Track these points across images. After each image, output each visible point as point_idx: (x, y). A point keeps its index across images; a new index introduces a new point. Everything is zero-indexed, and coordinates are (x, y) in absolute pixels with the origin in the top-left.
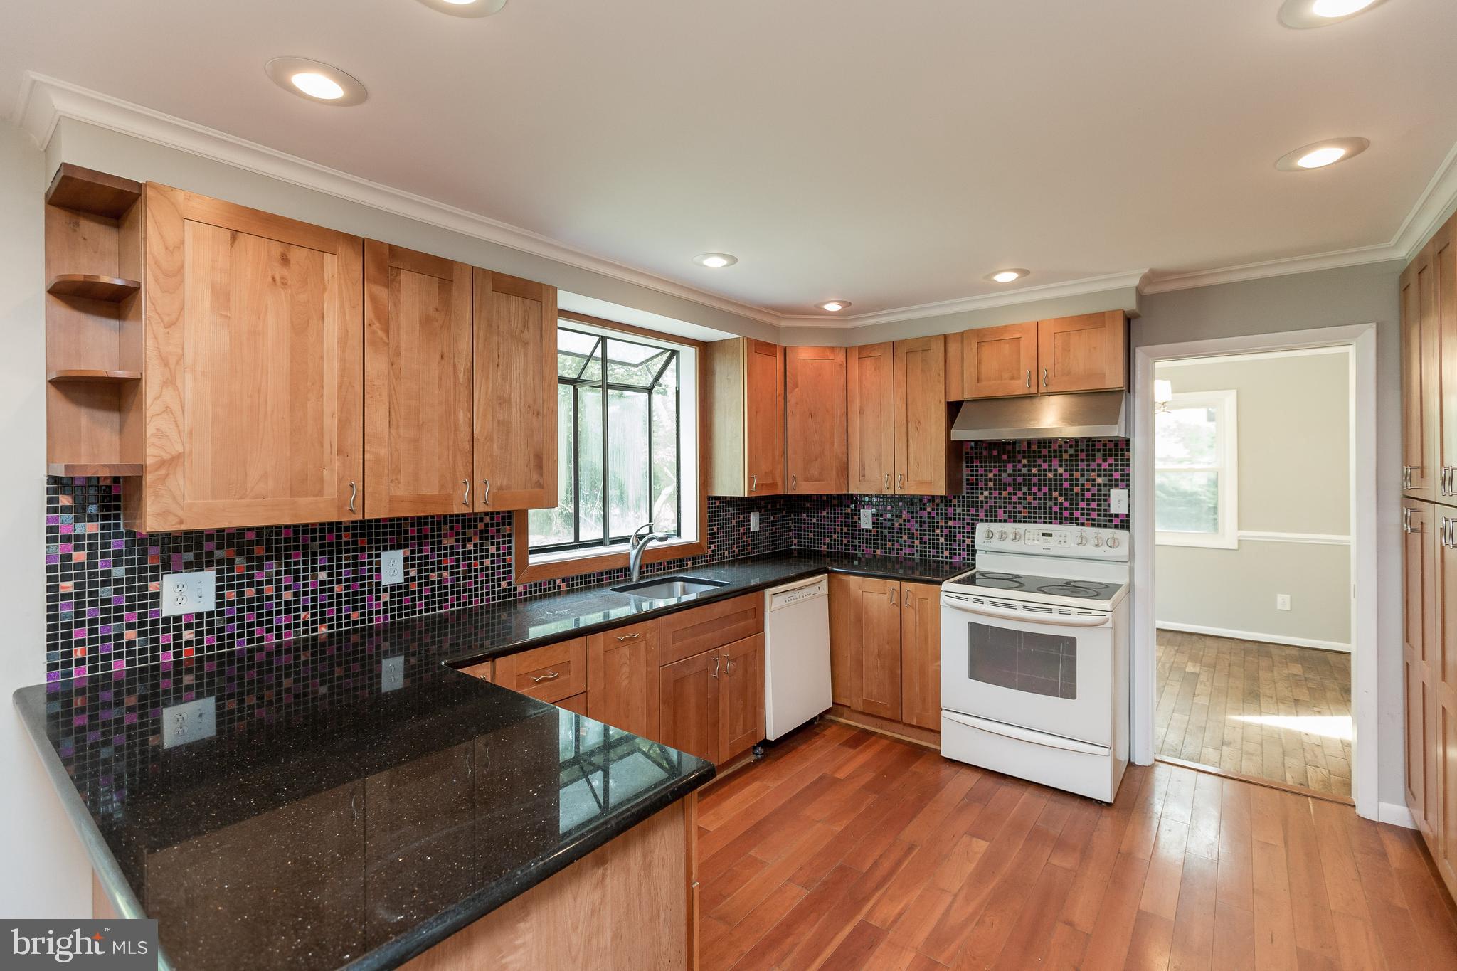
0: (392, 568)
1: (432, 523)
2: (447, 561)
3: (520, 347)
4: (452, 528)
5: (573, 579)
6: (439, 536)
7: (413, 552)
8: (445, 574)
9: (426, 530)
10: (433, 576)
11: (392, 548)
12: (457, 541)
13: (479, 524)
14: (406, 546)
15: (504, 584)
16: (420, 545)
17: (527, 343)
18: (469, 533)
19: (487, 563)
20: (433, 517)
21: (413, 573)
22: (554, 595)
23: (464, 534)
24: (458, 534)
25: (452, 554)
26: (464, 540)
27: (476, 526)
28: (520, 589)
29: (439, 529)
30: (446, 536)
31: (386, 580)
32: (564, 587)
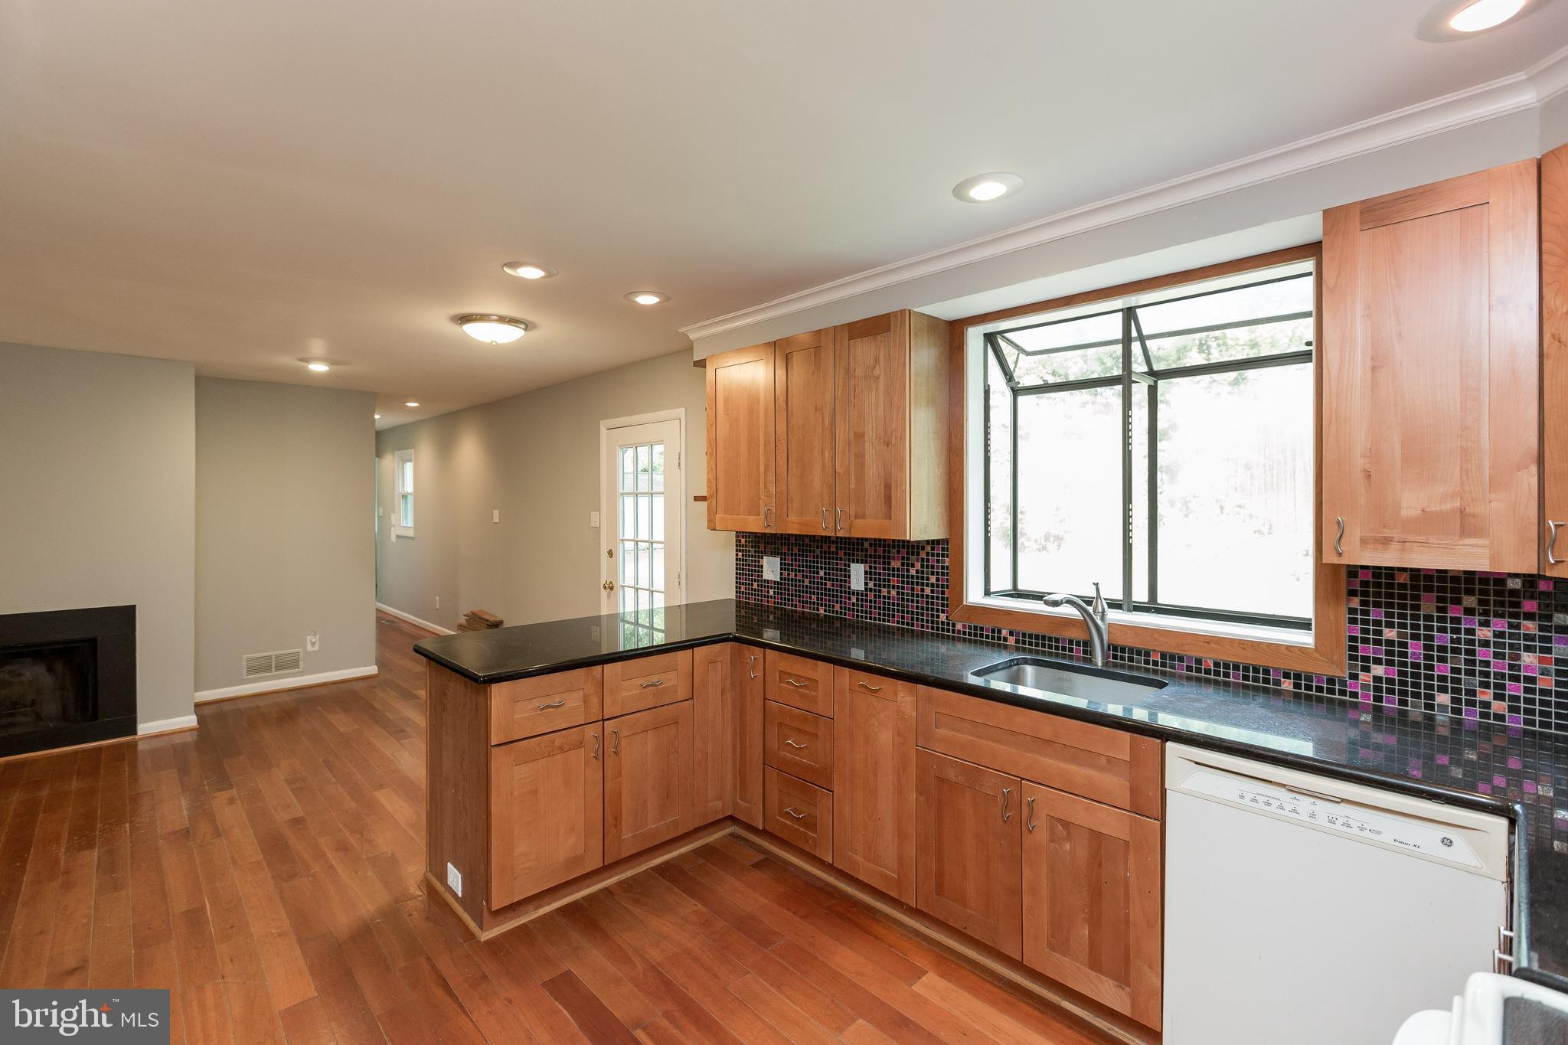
0: (857, 576)
1: (884, 546)
2: (894, 581)
3: (872, 382)
4: (898, 552)
5: (1024, 635)
6: (889, 558)
7: (870, 567)
8: (893, 593)
9: (880, 551)
10: (885, 591)
11: (858, 562)
12: (903, 564)
13: (921, 552)
14: (866, 563)
15: (943, 617)
16: (875, 562)
17: (879, 377)
18: (913, 558)
19: (928, 591)
20: (885, 540)
21: (871, 585)
22: (999, 645)
23: (908, 559)
24: (903, 558)
25: (898, 576)
26: (908, 565)
27: (918, 554)
28: (959, 626)
29: (889, 552)
30: (894, 559)
31: (854, 586)
32: (1011, 641)
